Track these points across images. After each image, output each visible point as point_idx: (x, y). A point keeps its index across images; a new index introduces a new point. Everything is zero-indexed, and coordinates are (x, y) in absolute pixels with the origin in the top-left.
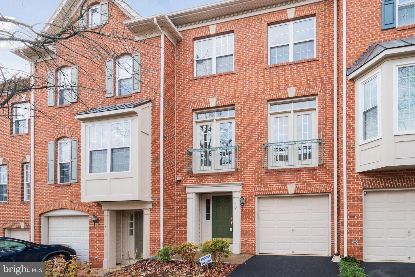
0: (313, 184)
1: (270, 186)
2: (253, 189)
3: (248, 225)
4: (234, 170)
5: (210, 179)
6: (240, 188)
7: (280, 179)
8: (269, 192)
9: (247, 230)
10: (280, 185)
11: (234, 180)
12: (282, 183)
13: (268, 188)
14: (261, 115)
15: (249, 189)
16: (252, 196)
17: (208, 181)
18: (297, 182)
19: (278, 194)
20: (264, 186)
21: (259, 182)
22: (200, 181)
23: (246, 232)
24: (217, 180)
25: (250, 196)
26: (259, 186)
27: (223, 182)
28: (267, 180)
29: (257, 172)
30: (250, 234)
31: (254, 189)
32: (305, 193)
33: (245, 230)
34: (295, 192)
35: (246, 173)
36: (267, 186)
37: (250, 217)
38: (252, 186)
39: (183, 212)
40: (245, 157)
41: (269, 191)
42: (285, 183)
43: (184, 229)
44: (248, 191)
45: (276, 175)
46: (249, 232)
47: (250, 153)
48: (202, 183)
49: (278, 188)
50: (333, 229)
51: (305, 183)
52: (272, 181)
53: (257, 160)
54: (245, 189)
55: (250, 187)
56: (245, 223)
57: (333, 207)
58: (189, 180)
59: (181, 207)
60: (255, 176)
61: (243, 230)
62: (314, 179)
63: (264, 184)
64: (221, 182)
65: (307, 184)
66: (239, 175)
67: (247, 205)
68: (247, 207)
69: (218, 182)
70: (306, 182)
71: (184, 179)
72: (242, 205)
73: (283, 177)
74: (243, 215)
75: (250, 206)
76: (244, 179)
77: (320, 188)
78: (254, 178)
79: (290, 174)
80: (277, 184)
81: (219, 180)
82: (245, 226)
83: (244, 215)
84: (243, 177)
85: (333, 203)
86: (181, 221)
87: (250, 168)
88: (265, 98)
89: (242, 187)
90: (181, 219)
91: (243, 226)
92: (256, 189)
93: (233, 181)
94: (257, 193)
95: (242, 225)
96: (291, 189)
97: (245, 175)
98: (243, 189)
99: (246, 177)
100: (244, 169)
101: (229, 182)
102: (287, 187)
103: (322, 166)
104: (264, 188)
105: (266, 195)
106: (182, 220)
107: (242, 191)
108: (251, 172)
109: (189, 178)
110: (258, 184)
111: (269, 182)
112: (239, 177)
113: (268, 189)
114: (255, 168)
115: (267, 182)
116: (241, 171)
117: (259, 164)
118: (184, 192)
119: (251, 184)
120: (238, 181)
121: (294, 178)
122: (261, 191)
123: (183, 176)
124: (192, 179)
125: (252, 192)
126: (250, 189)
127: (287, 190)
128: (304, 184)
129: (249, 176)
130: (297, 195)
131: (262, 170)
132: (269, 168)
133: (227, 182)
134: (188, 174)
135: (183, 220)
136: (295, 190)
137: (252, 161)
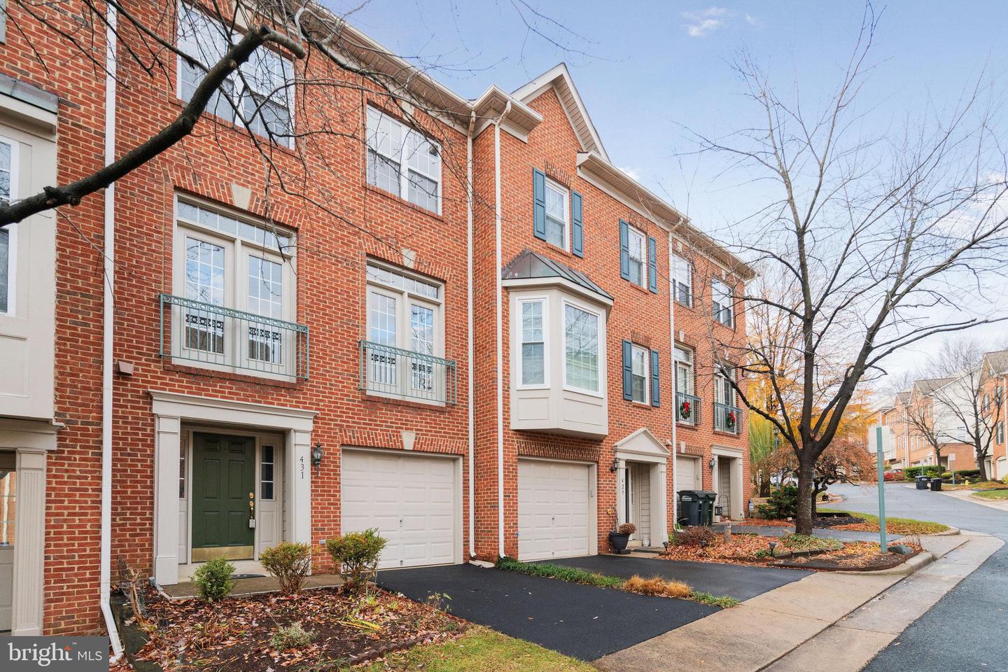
0: (441, 436)
1: (370, 429)
2: (338, 431)
3: (326, 508)
4: (294, 380)
5: (231, 388)
6: (308, 425)
7: (390, 418)
8: (370, 442)
9: (324, 521)
10: (388, 431)
11: (294, 403)
12: (392, 427)
13: (368, 433)
14: (354, 279)
15: (328, 428)
16: (335, 446)
17: (224, 392)
18: (416, 430)
19: (385, 448)
20: (359, 428)
21: (350, 417)
22: (199, 389)
23: (322, 525)
24: (250, 396)
25: (331, 446)
26: (351, 427)
27: (265, 403)
28: (365, 415)
29: (346, 395)
30: (331, 529)
31: (341, 431)
32: (430, 452)
33: (320, 521)
34: (414, 447)
35: (322, 392)
36: (366, 428)
37: (330, 491)
38: (335, 425)
39: (138, 471)
40: (321, 358)
41: (369, 439)
42: (397, 428)
43: (138, 521)
44: (326, 432)
45: (382, 409)
46: (328, 525)
47: (332, 352)
48: (206, 395)
49: (387, 435)
50: (466, 517)
51: (430, 433)
52: (376, 421)
53: (346, 371)
54: (320, 427)
55: (330, 424)
56: (320, 504)
57: (466, 481)
58: (159, 378)
59: (129, 455)
60: (341, 403)
61: (315, 521)
62: (443, 429)
63: (360, 423)
64: (260, 402)
65: (432, 435)
66: (306, 394)
67: (325, 465)
68: (324, 470)
69: (253, 401)
70: (431, 431)
71: (140, 372)
72: (314, 462)
73: (394, 415)
74: (315, 487)
75: (332, 468)
76: (318, 405)
77: (450, 446)
78: (339, 408)
79: (406, 413)
80: (384, 428)
81: (255, 397)
82: (320, 512)
83: (319, 487)
84: (317, 400)
85: (466, 472)
86: (130, 498)
87: (331, 385)
88: (360, 245)
89: (314, 422)
90: (129, 490)
91: (315, 512)
92: (345, 431)
93: (291, 406)
94: (346, 440)
95: (313, 508)
96: (408, 440)
97: (321, 398)
98: (316, 427)
99: (321, 401)
100: (317, 382)
101: (282, 405)
102: (400, 436)
103: (452, 408)
104: (361, 432)
105: (362, 446)
106: (132, 492)
107: (314, 431)
108: (332, 393)
109: (159, 374)
110: (348, 422)
111: (370, 420)
112: (307, 398)
113: (369, 436)
114: (343, 387)
115: (365, 419)
116: (311, 386)
117: (350, 379)
118: (140, 411)
119: (332, 420)
120: (304, 408)
121: (412, 421)
122: (354, 438)
123: (136, 364)
124: (171, 380)
125: (335, 437)
126: (331, 429)
127: (402, 442)
128: (427, 435)
129: (330, 402)
130: (417, 455)
131: (355, 393)
132: (368, 393)
133: (278, 404)
134: (159, 362)
135: (138, 492)
136: (415, 443)
137: (335, 369)
